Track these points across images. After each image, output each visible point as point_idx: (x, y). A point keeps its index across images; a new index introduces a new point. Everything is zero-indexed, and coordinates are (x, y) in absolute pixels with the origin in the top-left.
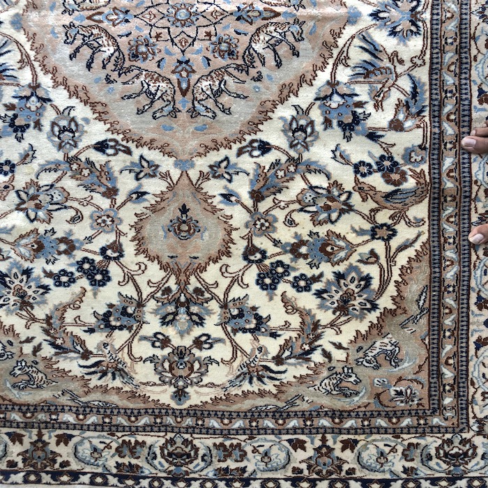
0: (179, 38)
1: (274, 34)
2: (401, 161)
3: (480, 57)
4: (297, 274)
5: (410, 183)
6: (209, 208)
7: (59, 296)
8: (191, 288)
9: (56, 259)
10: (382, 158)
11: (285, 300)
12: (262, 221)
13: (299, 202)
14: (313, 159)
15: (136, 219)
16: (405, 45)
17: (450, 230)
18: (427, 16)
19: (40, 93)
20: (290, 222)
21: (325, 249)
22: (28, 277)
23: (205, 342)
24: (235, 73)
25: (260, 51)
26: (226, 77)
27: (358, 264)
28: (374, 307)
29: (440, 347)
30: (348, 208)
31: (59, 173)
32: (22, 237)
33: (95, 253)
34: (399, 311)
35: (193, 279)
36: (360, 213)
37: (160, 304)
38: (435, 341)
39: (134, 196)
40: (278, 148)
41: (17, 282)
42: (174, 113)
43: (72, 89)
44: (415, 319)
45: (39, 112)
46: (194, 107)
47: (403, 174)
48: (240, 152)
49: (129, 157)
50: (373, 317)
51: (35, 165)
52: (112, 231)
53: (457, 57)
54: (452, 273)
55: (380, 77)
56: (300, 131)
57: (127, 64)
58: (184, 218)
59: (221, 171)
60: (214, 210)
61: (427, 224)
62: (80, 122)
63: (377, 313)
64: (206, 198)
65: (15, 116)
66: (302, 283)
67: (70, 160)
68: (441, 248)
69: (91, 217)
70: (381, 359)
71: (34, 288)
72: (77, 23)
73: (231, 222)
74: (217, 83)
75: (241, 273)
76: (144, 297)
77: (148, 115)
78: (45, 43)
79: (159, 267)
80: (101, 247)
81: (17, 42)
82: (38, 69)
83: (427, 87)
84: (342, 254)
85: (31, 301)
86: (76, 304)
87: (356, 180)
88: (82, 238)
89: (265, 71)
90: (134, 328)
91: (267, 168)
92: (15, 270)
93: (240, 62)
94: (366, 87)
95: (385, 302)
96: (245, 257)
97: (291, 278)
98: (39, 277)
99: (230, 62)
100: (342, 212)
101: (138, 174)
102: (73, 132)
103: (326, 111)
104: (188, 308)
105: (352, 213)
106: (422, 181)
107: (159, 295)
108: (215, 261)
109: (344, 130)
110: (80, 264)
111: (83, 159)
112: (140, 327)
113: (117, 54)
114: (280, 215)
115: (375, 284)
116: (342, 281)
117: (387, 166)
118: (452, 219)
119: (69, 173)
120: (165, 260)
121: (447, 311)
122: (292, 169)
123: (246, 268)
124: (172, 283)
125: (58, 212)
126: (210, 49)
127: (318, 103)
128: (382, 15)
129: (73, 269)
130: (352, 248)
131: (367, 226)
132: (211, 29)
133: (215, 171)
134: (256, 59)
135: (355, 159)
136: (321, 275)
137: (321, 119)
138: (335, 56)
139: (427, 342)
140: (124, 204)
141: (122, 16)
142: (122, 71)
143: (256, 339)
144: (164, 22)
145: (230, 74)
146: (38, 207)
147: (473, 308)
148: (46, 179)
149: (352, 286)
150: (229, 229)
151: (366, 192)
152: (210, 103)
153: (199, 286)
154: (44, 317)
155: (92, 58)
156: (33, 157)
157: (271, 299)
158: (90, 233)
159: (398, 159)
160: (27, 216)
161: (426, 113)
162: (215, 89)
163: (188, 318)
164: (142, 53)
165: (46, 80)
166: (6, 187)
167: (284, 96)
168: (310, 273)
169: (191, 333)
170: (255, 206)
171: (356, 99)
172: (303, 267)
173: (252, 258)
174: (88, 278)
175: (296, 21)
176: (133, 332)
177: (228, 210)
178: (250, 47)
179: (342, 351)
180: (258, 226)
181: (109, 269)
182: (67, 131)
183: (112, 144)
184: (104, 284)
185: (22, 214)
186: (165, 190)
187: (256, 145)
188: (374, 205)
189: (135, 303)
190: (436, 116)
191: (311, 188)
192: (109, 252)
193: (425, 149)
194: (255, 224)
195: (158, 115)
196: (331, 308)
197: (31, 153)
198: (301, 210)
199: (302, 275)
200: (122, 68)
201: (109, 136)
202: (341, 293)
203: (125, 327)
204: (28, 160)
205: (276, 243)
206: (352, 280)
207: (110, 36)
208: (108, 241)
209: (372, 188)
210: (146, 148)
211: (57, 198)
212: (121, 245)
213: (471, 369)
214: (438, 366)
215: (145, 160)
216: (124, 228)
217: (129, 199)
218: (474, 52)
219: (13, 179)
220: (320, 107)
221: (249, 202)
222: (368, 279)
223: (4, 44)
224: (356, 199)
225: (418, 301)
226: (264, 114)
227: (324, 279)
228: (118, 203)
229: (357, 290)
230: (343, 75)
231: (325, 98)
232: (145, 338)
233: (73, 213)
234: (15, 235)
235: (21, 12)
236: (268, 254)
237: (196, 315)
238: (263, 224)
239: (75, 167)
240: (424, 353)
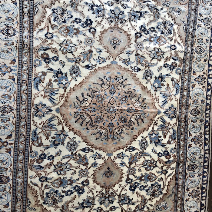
0: (110, 117)
1: (137, 116)
2: (169, 152)
3: (190, 124)
4: (141, 185)
5: (172, 158)
6: (116, 167)
7: (67, 198)
8: (110, 192)
9: (67, 187)
10: (165, 151)
11: (137, 193)
12: (132, 170)
13: (142, 164)
14: (147, 152)
15: (94, 172)
16: (172, 120)
17: (181, 170)
18: (178, 113)
19: (65, 133)
20: (140, 170)
21: (149, 177)
22: (57, 193)
23: (113, 208)
24: (126, 127)
25: (133, 121)
26: (123, 128)
27: (158, 182)
28: (161, 193)
29: (177, 202)
30: (156, 166)
31: (69, 159)
32: (55, 180)
33: (80, 184)
34: (168, 194)
35: (111, 190)
36: (159, 167)
37: (100, 198)
38: (176, 201)
39: (94, 165)
40: (137, 149)
41: (52, 195)
42: (107, 139)
43: (75, 132)
44: (171, 195)
45: (64, 139)
46: (113, 137)
47: (170, 156)
48: (126, 150)
49: (93, 153)
50: (161, 196)
51: (61, 157)
52: (86, 177)
53: (185, 124)
54: (181, 182)
55: (165, 129)
56: (144, 144)
57: (94, 124)
58: (109, 171)
59: (120, 156)
60: (118, 168)
61: (175, 169)
62: (77, 142)
63: (162, 195)
64: (116, 164)
65: (55, 141)
66: (142, 188)
67: (73, 155)
68: (178, 175)
69: (79, 172)
70: (162, 208)
71: (58, 197)
72: (78, 111)
73: (123, 171)
74: (121, 130)
75: (125, 186)
76: (95, 196)
77: (99, 140)
78: (67, 117)
79: (100, 187)
80: (82, 181)
81: (57, 117)
82: (64, 125)
83: (177, 132)
84: (154, 179)
85: (57, 201)
86: (72, 201)
87: (158, 158)
88: (75, 179)
89: (134, 127)
90: (92, 207)
91: (134, 155)
92: (52, 192)
93: (128, 124)
94: (162, 132)
95: (164, 192)
96: (126, 182)
97: (139, 187)
98: (60, 193)
99: (124, 124)
100: (154, 167)
101: (95, 158)
102: (75, 145)
103: (151, 138)
104: (109, 199)
105: (157, 167)
106: (175, 158)
107: (100, 195)
108: (117, 183)
109: (155, 144)
110: (74, 188)
111: (78, 154)
112: (93, 206)
113: (91, 121)
114: (137, 168)
115: (162, 187)
116: (153, 187)
117: (166, 154)
118: (181, 167)
119: (72, 159)
120: (102, 184)
121: (179, 192)
122: (141, 155)
123: (126, 185)
124: (104, 191)
125: (68, 171)
126: (119, 120)
127: (149, 136)
128: (167, 112)
129: (72, 189)
130: (156, 177)
131: (160, 171)
132: (120, 114)
133: (119, 156)
134: (132, 123)
135: (158, 152)
136: (148, 185)
137: (149, 141)
138: (154, 123)
139: (174, 201)
140: (90, 168)
141: (93, 110)
142: (92, 126)
143: (128, 206)
144: (106, 112)
145: (124, 127)
146: (61, 170)
147: (186, 191)
148: (65, 161)
149: (156, 188)
150: (122, 173)
151: (160, 161)
152: (118, 136)
153: (112, 191)
154: (61, 206)
155: (83, 122)
156: (60, 154)
157: (133, 193)
158: (78, 177)
159: (169, 151)
160: (58, 173)
161: (176, 139)
162: (120, 132)
163: (108, 202)
164: (99, 121)
165: (66, 129)
166: (50, 164)
167: (139, 134)
168: (144, 185)
169: (109, 206)
170: (130, 166)
171: (159, 135)
172: (143, 183)
173: (128, 182)
174: (77, 192)
175: (144, 113)
176: (91, 208)
177: (122, 168)
178: (130, 120)
179: (152, 207)
180: (130, 172)
181: (84, 188)
182: (72, 146)
183: (87, 149)
184: (82, 193)
185: (56, 173)
186: (103, 162)
187: (131, 148)
188: (163, 165)
189: (92, 199)
190: (179, 140)
191: (146, 160)
192: (84, 183)
193: (176, 148)
194: (130, 171)
195: (102, 140)
196: (149, 194)
197: (60, 152)
198: (143, 167)
199: (142, 185)
200: (92, 125)
201: (87, 146)
202: (153, 190)
203: (89, 206)
204: (58, 155)
205: (135, 177)
206: (156, 186)
207: (89, 115)
208: (84, 179)
209: (162, 160)
210: (98, 150)
211: (68, 167)
212: (88, 181)
213: (184, 207)
214: (176, 208)
215: (97, 154)
216: (90, 175)
217: (92, 166)
218: (189, 123)
219: (53, 161)
220: (149, 137)
221: (128, 165)
222: (160, 186)
223: (53, 118)
224: (158, 164)
225: (172, 190)
226: (134, 139)
227: (148, 186)
228: (88, 168)
229: (157, 189)
230: (156, 128)
231: (151, 135)
232: (95, 209)
233: (73, 171)
234: (53, 180)
235: (59, 107)
236: (133, 180)
237: (111, 200)
238: (132, 171)
239: (75, 156)
240: (173, 204)
